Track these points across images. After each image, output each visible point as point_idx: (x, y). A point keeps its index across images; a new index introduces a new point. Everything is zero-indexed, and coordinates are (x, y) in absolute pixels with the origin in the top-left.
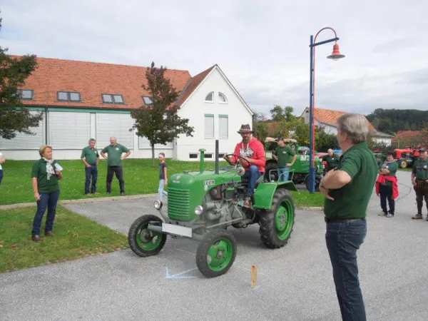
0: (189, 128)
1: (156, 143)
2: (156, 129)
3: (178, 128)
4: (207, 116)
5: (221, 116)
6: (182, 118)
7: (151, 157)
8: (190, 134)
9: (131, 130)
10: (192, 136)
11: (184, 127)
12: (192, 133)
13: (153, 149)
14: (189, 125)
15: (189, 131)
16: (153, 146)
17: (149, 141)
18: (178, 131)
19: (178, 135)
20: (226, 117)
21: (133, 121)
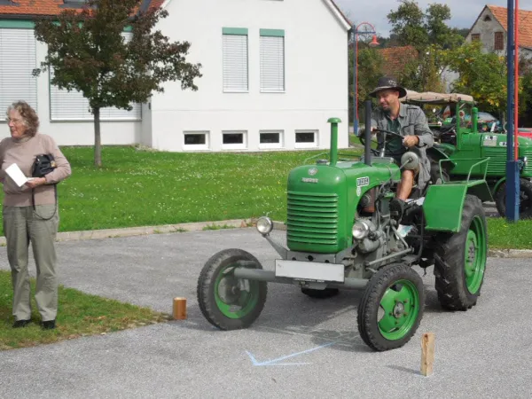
0: (188, 66)
1: (104, 105)
2: (105, 70)
3: (160, 65)
4: (227, 32)
5: (265, 34)
6: (171, 42)
7: (91, 142)
8: (190, 84)
9: (36, 72)
10: (195, 88)
11: (175, 64)
12: (196, 81)
13: (97, 122)
14: (190, 58)
15: (188, 75)
16: (96, 113)
17: (86, 101)
18: (163, 75)
19: (161, 85)
20: (279, 34)
21: (42, 49)
